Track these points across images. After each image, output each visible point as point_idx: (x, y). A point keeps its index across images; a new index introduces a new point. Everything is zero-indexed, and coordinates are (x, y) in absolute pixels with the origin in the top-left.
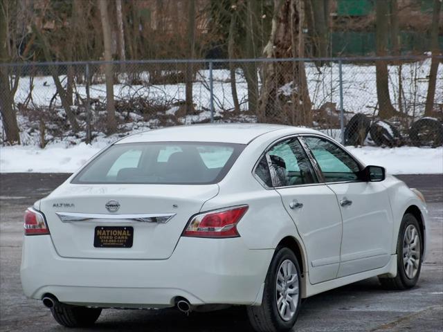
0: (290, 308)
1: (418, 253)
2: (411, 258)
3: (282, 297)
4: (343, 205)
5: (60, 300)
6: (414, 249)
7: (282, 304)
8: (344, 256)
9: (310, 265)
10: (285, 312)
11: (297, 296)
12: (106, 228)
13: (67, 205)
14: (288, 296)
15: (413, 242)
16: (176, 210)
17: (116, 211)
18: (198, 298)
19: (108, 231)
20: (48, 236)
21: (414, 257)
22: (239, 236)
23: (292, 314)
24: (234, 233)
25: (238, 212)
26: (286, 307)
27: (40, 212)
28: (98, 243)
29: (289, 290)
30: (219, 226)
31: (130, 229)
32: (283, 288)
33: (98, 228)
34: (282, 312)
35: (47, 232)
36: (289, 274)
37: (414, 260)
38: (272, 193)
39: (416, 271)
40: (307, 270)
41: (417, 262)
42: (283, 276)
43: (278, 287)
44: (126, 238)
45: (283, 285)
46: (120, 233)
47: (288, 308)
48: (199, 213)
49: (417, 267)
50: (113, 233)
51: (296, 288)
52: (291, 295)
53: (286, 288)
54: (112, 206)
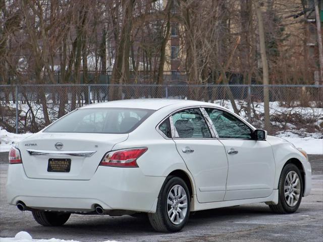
0: (180, 217)
1: (299, 190)
2: (293, 193)
3: (172, 209)
4: (230, 153)
5: (27, 205)
6: (295, 187)
7: (172, 213)
8: (229, 187)
9: (198, 190)
10: (175, 219)
11: (186, 210)
12: (55, 160)
13: (33, 145)
14: (178, 208)
15: (294, 183)
16: (97, 149)
17: (61, 148)
18: (107, 205)
19: (56, 162)
20: (21, 164)
21: (296, 193)
22: (138, 167)
23: (181, 221)
24: (134, 165)
25: (139, 152)
26: (176, 215)
27: (18, 149)
28: (50, 169)
29: (180, 205)
30: (123, 159)
31: (69, 161)
32: (175, 203)
33: (50, 160)
34: (172, 219)
35: (20, 162)
36: (179, 195)
37: (295, 194)
38: (170, 141)
39: (296, 202)
40: (195, 193)
41: (298, 196)
42: (174, 195)
43: (169, 202)
44: (67, 166)
45: (174, 201)
46: (63, 162)
47: (178, 217)
48: (111, 151)
49: (298, 200)
50: (60, 163)
51: (185, 204)
52: (181, 208)
53: (177, 203)
54: (59, 146)
